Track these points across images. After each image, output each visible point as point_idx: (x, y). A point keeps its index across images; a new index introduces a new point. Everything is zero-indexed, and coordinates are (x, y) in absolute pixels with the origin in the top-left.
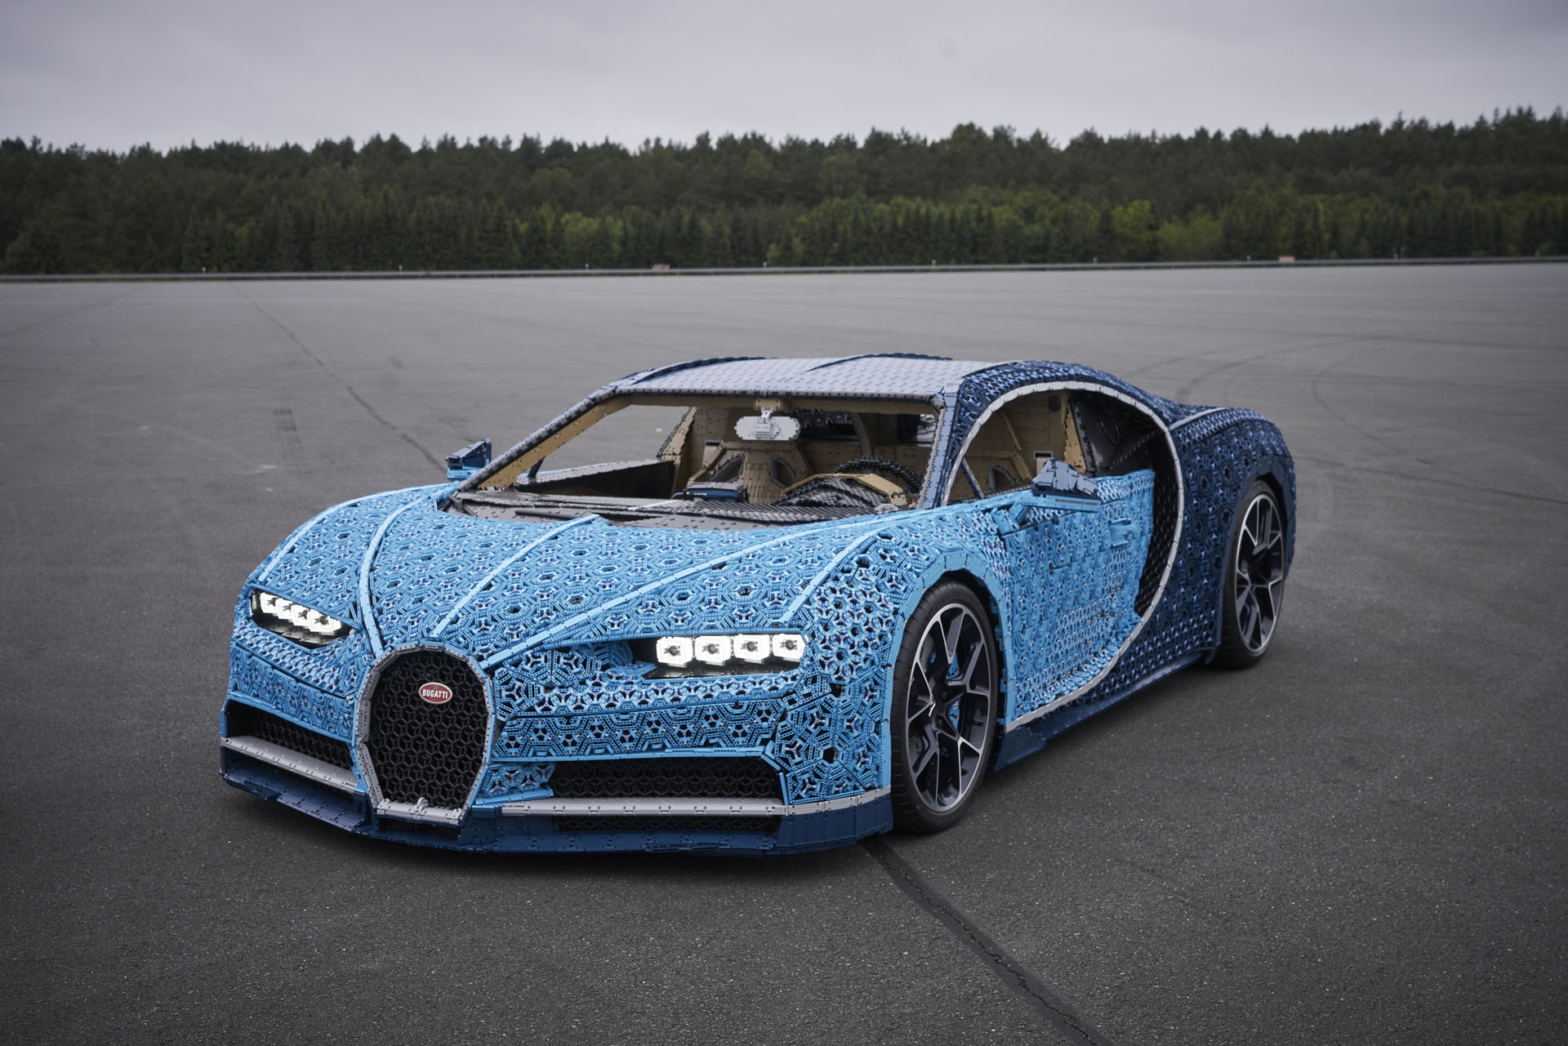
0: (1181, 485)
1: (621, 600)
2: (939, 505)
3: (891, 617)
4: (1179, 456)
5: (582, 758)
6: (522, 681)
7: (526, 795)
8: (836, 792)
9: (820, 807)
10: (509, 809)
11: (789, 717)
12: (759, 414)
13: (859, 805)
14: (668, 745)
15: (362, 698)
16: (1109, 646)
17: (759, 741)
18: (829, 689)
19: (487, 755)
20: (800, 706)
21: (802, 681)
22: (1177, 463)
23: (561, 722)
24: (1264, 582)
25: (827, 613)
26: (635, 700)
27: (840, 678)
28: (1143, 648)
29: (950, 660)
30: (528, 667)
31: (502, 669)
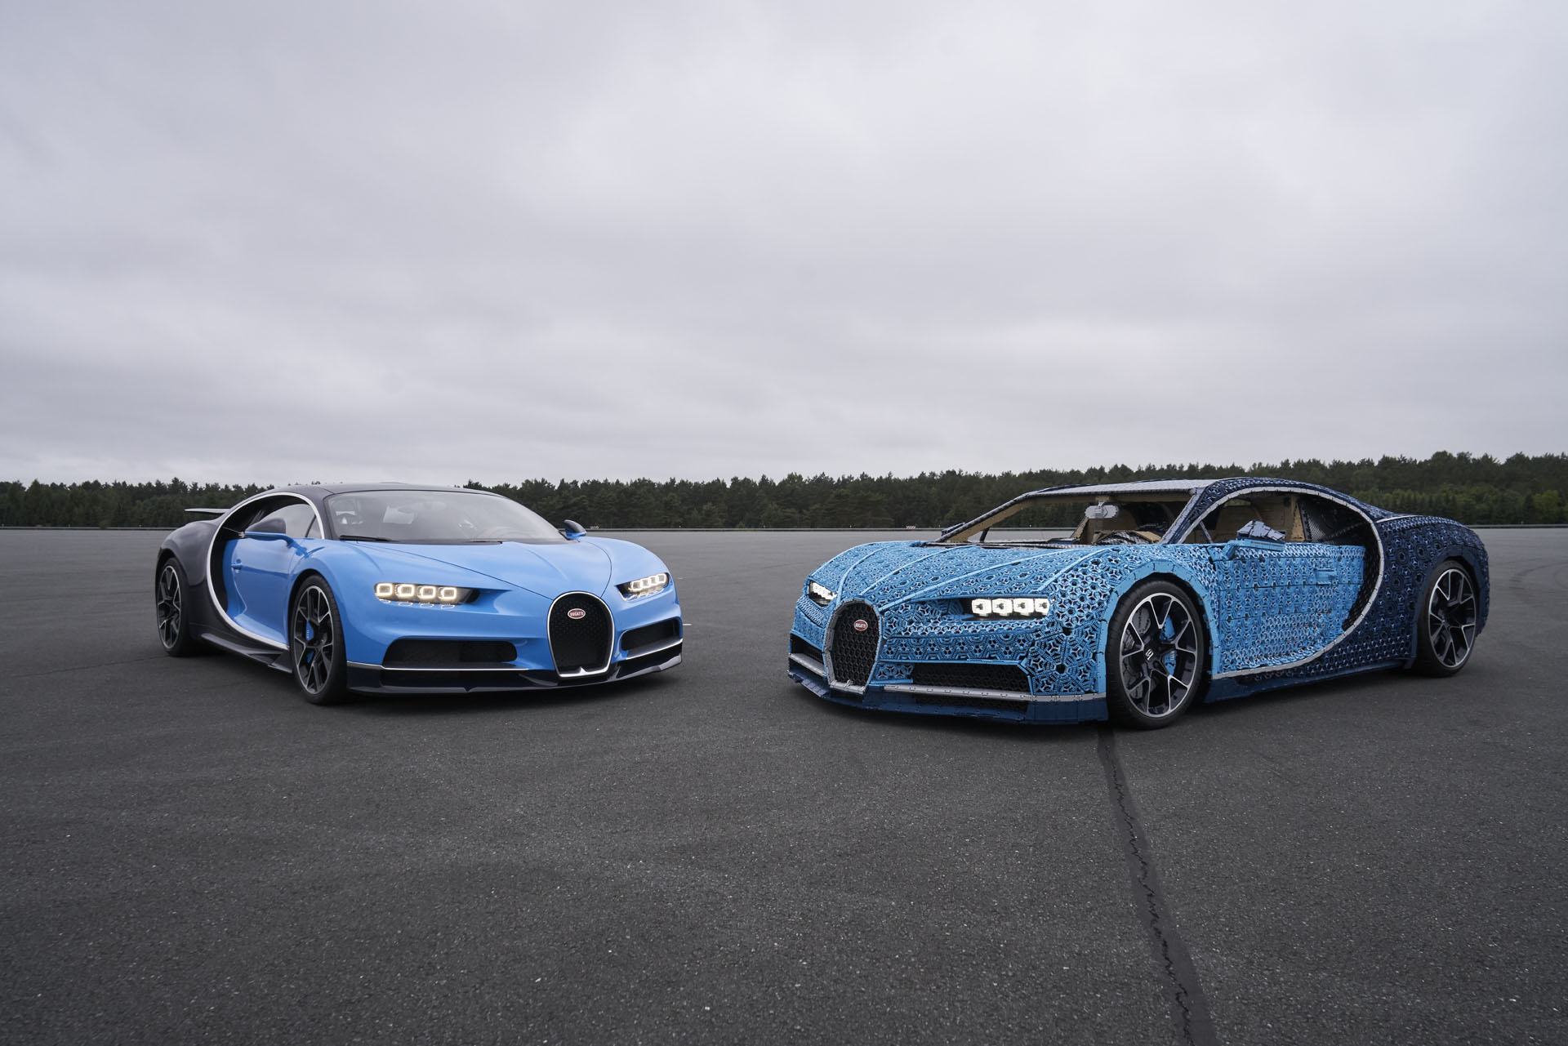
0: (1382, 556)
1: (957, 579)
2: (1171, 543)
3: (1108, 593)
4: (1381, 538)
5: (923, 661)
6: (897, 618)
7: (898, 682)
9: (1053, 699)
10: (887, 688)
11: (1036, 645)
12: (1097, 504)
13: (1081, 701)
14: (969, 657)
15: (829, 627)
16: (1316, 646)
17: (1018, 658)
18: (1061, 630)
19: (877, 657)
20: (1043, 639)
21: (1045, 623)
22: (1380, 542)
23: (914, 641)
24: (1458, 626)
25: (1066, 587)
26: (953, 631)
27: (1069, 624)
28: (1346, 650)
29: (1160, 627)
30: (901, 611)
31: (888, 611)
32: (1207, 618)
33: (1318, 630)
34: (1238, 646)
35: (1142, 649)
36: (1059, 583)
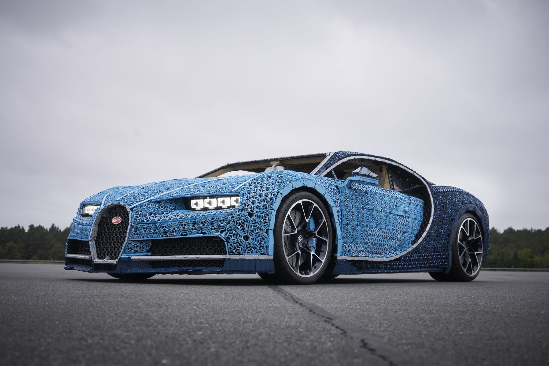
0: (433, 205)
3: (276, 193)
4: (432, 195)
6: (142, 212)
7: (140, 254)
9: (241, 257)
10: (133, 258)
11: (231, 223)
12: (272, 166)
13: (258, 260)
14: (188, 233)
15: (94, 224)
16: (397, 251)
17: (220, 232)
18: (247, 214)
19: (127, 238)
20: (235, 219)
21: (237, 210)
22: (431, 197)
23: (153, 226)
24: (473, 252)
25: (250, 189)
26: (178, 218)
27: (252, 211)
28: (413, 256)
29: (307, 220)
30: (145, 207)
31: (136, 208)
32: (334, 220)
33: (398, 243)
34: (352, 242)
35: (296, 232)
36: (246, 186)
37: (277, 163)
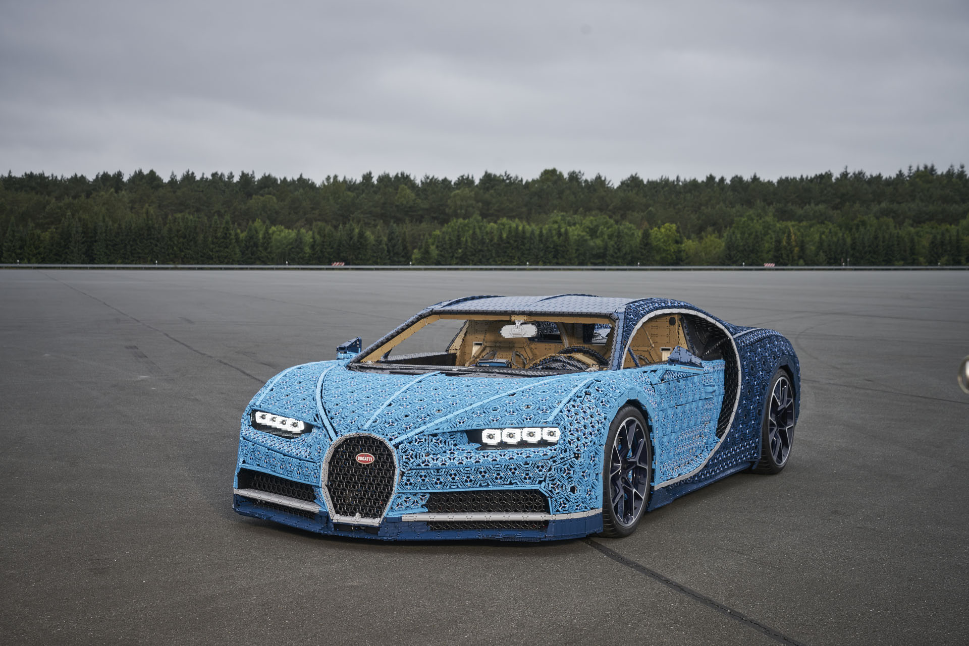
0: (740, 368)
1: (463, 410)
2: (619, 369)
3: (603, 420)
4: (738, 352)
5: (445, 491)
6: (413, 451)
7: (414, 511)
8: (576, 509)
9: (569, 516)
10: (405, 518)
11: (553, 469)
12: (514, 323)
13: (588, 517)
14: (490, 483)
15: (325, 462)
16: (703, 453)
17: (537, 482)
18: (573, 456)
19: (395, 489)
20: (559, 464)
21: (560, 451)
22: (738, 356)
23: (434, 472)
24: (783, 427)
25: (571, 417)
27: (578, 450)
28: (721, 456)
29: (630, 447)
30: (416, 444)
31: (402, 445)
35: (620, 468)
36: (564, 413)
37: (524, 318)
